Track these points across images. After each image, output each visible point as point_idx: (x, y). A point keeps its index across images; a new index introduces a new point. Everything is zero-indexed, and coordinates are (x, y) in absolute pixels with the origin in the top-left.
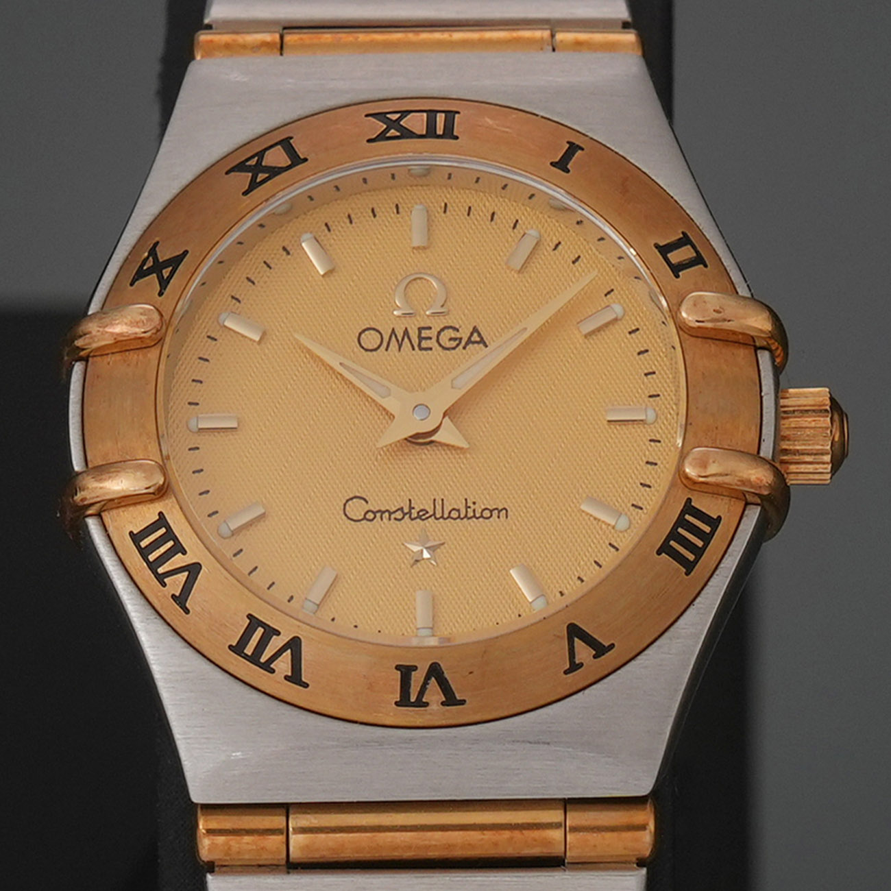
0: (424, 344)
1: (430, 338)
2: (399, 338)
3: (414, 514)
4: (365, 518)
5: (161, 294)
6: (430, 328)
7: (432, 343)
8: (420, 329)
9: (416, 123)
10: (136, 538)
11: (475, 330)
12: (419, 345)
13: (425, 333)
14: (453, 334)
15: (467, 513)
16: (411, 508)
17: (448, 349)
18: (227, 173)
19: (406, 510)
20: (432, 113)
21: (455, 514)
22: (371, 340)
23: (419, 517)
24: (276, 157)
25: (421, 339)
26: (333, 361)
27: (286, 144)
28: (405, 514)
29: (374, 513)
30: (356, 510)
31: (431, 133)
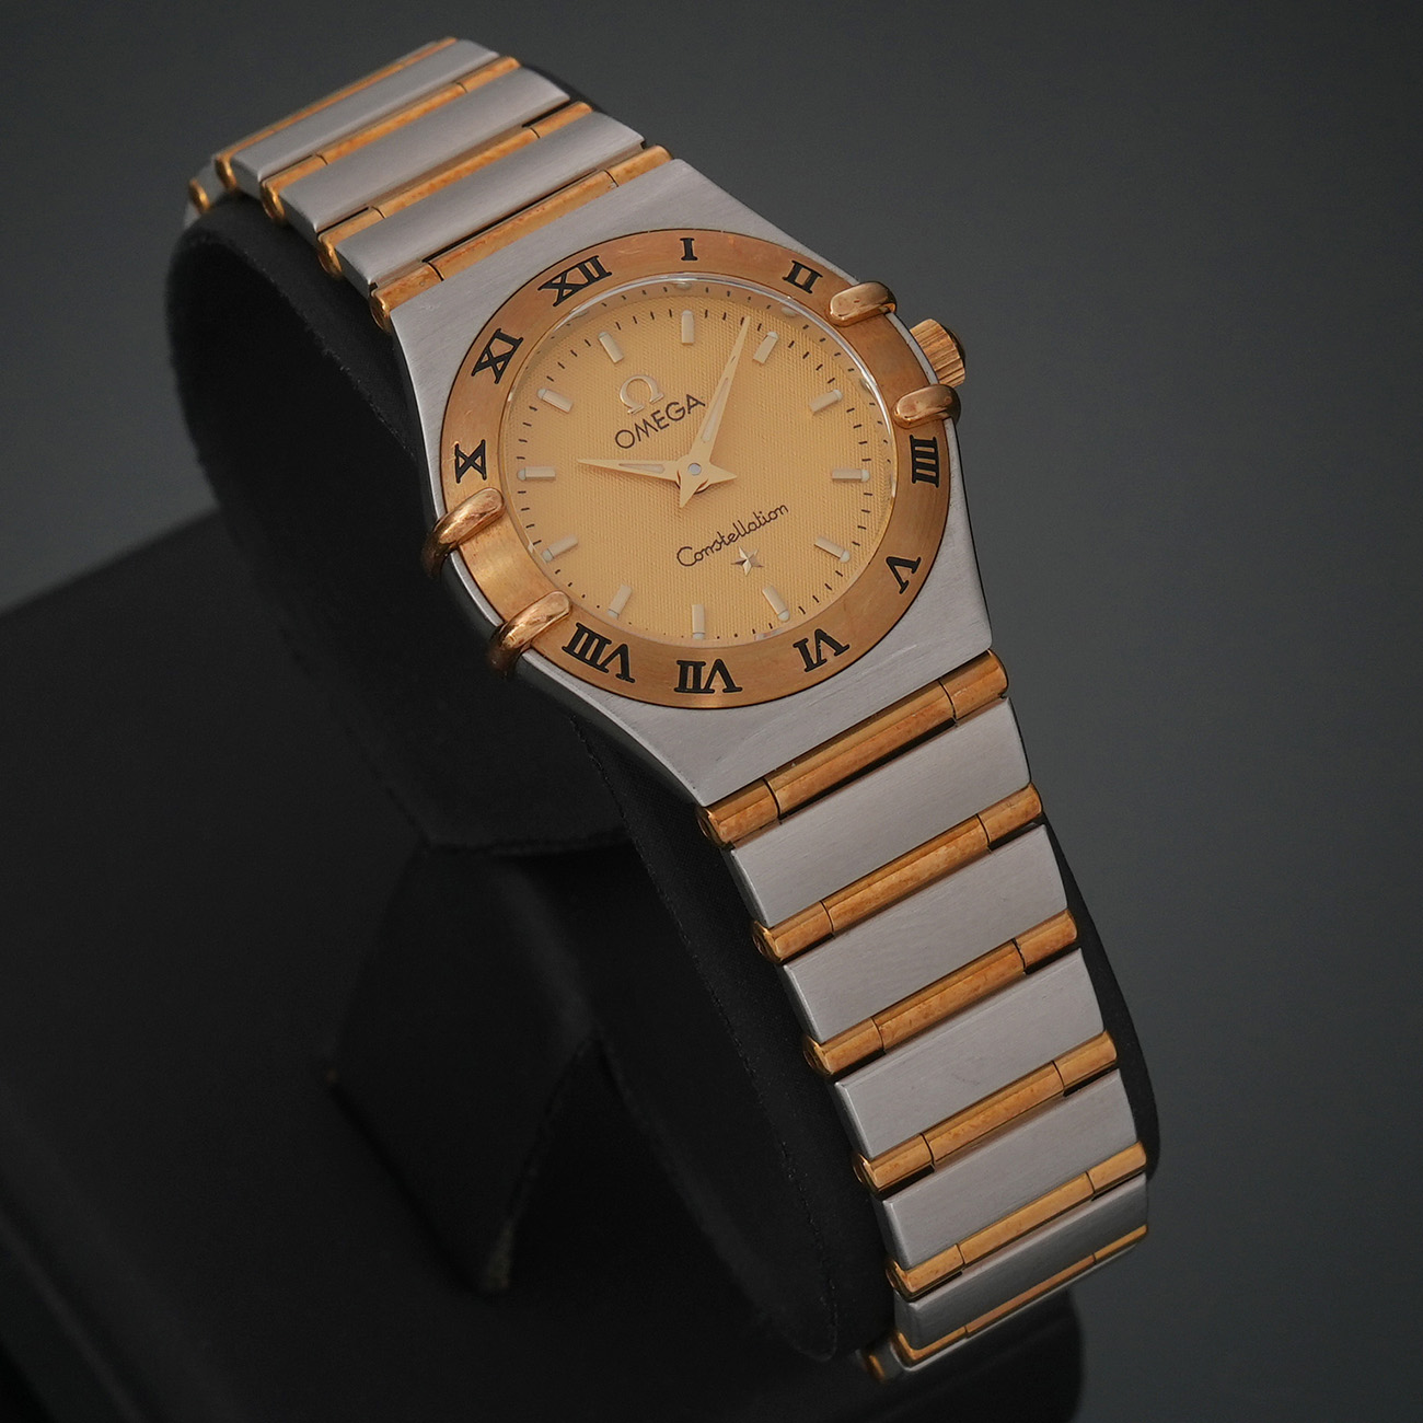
0: (662, 424)
1: (663, 418)
2: (642, 429)
3: (727, 541)
4: (696, 560)
5: (485, 478)
6: (659, 411)
7: (667, 420)
8: (653, 415)
9: (576, 277)
10: (569, 649)
11: (689, 397)
12: (659, 426)
13: (658, 417)
14: (677, 407)
15: (761, 522)
16: (722, 537)
17: (680, 418)
18: (473, 375)
19: (720, 541)
20: (581, 266)
21: (752, 527)
22: (625, 439)
23: (731, 540)
24: (499, 348)
25: (657, 422)
26: (614, 465)
27: (498, 335)
28: (720, 544)
29: (700, 553)
30: (687, 557)
31: (591, 280)
